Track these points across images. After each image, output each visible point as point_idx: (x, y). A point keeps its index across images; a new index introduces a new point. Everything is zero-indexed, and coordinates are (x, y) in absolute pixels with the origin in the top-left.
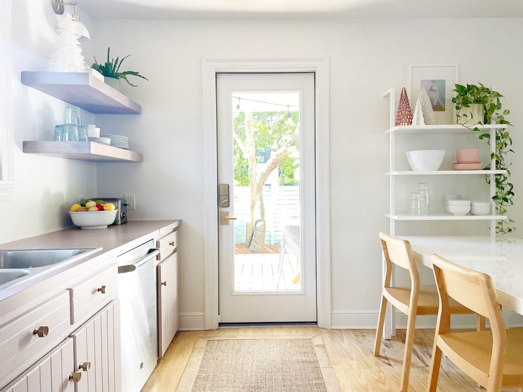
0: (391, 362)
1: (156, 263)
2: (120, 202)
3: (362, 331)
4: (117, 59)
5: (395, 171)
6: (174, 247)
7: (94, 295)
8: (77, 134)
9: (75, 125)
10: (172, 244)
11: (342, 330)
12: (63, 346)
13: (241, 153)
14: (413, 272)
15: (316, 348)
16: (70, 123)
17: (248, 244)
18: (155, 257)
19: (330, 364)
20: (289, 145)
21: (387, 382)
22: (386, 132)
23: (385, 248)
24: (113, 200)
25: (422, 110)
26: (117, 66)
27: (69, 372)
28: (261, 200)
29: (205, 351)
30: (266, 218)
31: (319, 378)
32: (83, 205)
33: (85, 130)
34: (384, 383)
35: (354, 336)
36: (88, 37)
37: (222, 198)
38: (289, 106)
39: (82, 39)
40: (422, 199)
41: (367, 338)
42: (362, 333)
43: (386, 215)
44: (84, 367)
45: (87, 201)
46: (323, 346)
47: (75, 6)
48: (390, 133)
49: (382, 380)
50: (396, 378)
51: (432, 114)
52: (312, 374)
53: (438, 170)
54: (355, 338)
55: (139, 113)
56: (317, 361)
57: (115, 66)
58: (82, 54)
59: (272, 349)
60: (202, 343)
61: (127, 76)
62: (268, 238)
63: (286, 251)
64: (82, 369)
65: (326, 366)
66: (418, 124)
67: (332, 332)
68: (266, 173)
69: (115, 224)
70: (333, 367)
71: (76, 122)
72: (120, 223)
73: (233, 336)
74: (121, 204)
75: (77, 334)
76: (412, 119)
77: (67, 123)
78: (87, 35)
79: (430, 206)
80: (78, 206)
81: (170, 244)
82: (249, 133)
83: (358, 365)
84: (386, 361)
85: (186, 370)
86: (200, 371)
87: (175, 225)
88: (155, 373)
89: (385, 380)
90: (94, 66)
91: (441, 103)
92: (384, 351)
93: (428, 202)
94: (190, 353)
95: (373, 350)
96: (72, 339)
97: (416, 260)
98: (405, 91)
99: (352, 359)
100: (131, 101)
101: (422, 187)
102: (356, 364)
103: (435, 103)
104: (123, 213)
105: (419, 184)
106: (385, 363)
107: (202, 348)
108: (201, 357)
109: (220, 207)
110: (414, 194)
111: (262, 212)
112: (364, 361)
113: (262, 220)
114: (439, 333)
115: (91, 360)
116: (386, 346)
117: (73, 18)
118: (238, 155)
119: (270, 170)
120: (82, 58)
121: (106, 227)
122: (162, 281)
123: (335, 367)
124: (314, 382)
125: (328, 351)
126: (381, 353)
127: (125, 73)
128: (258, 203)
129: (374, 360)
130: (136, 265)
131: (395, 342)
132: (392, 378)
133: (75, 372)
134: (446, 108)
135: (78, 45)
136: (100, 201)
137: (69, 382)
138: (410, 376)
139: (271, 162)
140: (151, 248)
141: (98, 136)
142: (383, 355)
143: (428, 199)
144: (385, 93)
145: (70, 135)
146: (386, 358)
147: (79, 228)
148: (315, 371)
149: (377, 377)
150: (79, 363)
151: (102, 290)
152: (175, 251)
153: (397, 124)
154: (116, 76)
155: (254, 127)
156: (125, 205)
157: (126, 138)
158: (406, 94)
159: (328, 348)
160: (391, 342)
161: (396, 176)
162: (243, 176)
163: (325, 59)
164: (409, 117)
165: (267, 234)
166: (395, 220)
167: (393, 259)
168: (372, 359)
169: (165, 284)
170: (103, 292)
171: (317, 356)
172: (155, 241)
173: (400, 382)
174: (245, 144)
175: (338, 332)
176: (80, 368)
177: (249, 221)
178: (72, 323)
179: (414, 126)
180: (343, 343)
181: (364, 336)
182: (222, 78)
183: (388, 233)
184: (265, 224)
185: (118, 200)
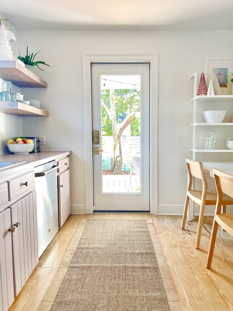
0: (191, 233)
1: (57, 174)
2: (36, 139)
3: (176, 216)
4: (32, 54)
5: (196, 123)
6: (68, 166)
7: (21, 187)
8: (10, 98)
9: (8, 92)
10: (66, 164)
11: (164, 216)
12: (5, 212)
13: (108, 116)
14: (204, 180)
15: (148, 225)
16: (6, 91)
17: (112, 170)
18: (56, 170)
19: (156, 233)
20: (136, 111)
21: (188, 243)
22: (192, 100)
23: (189, 168)
24: (32, 138)
25: (213, 86)
26: (33, 58)
27: (8, 227)
28: (119, 144)
29: (86, 225)
30: (122, 155)
31: (150, 240)
32: (15, 140)
33: (14, 96)
34: (186, 244)
35: (170, 219)
36: (15, 40)
37: (95, 138)
38: (135, 85)
39: (11, 41)
40: (212, 140)
41: (178, 220)
42: (175, 217)
43: (191, 149)
44: (16, 225)
45: (17, 138)
46: (153, 224)
47: (7, 21)
48: (194, 100)
49: (185, 242)
50: (193, 241)
51: (219, 89)
52: (146, 238)
53: (222, 122)
54: (171, 220)
55: (46, 87)
56: (149, 232)
57: (31, 58)
58: (12, 50)
59: (123, 225)
60: (84, 221)
61: (38, 64)
62: (124, 167)
63: (133, 172)
64: (15, 226)
65: (154, 234)
66: (210, 94)
67: (158, 216)
68: (122, 128)
69: (33, 152)
70: (158, 234)
71: (9, 91)
72: (36, 152)
73: (102, 218)
74: (37, 141)
75: (12, 207)
76: (207, 92)
77: (4, 91)
78: (14, 39)
79: (216, 144)
80: (12, 141)
81: (65, 164)
82: (113, 103)
83: (172, 233)
84: (188, 232)
85: (75, 234)
86: (83, 235)
87: (68, 153)
88: (58, 235)
89: (187, 242)
90: (19, 58)
91: (225, 83)
92: (187, 227)
93: (215, 142)
94: (77, 226)
95: (181, 226)
96: (10, 209)
97: (205, 174)
98: (204, 75)
99: (169, 231)
100: (41, 80)
101: (212, 133)
102: (171, 233)
103: (221, 82)
104: (38, 146)
105: (211, 131)
106: (187, 233)
107: (84, 223)
108: (83, 228)
109: (94, 144)
110: (207, 137)
111: (120, 151)
112: (175, 231)
113: (120, 156)
114: (217, 214)
115: (20, 221)
116: (189, 224)
117: (6, 28)
118: (106, 117)
119: (125, 126)
120: (12, 52)
121: (29, 153)
122: (61, 185)
123: (159, 234)
124: (147, 242)
125: (155, 226)
126: (186, 228)
127: (37, 62)
128: (118, 146)
129: (181, 231)
130: (45, 173)
131: (194, 223)
132: (191, 241)
133: (11, 226)
134: (228, 85)
135: (9, 44)
136: (24, 139)
137: (8, 232)
138: (201, 240)
139: (126, 121)
140: (54, 165)
141: (22, 99)
142: (187, 229)
143: (215, 140)
144: (191, 76)
145: (6, 98)
146: (189, 231)
147: (13, 153)
148: (147, 236)
149: (183, 241)
150: (14, 223)
151: (26, 184)
152: (68, 169)
153: (198, 95)
154: (32, 64)
155: (115, 100)
156: (39, 141)
157: (39, 102)
158: (204, 77)
159: (156, 225)
160: (192, 222)
161: (197, 126)
162: (109, 130)
163: (156, 55)
164: (205, 90)
165: (123, 165)
166: (196, 152)
167: (193, 174)
168: (180, 231)
169: (62, 186)
170: (27, 185)
171: (149, 229)
172: (56, 161)
173: (195, 243)
174: (110, 110)
175: (161, 216)
176: (14, 225)
177: (113, 157)
178: (9, 200)
179: (208, 96)
180: (164, 222)
181: (176, 219)
182: (94, 66)
183: (191, 159)
184: (122, 159)
185: (35, 138)
